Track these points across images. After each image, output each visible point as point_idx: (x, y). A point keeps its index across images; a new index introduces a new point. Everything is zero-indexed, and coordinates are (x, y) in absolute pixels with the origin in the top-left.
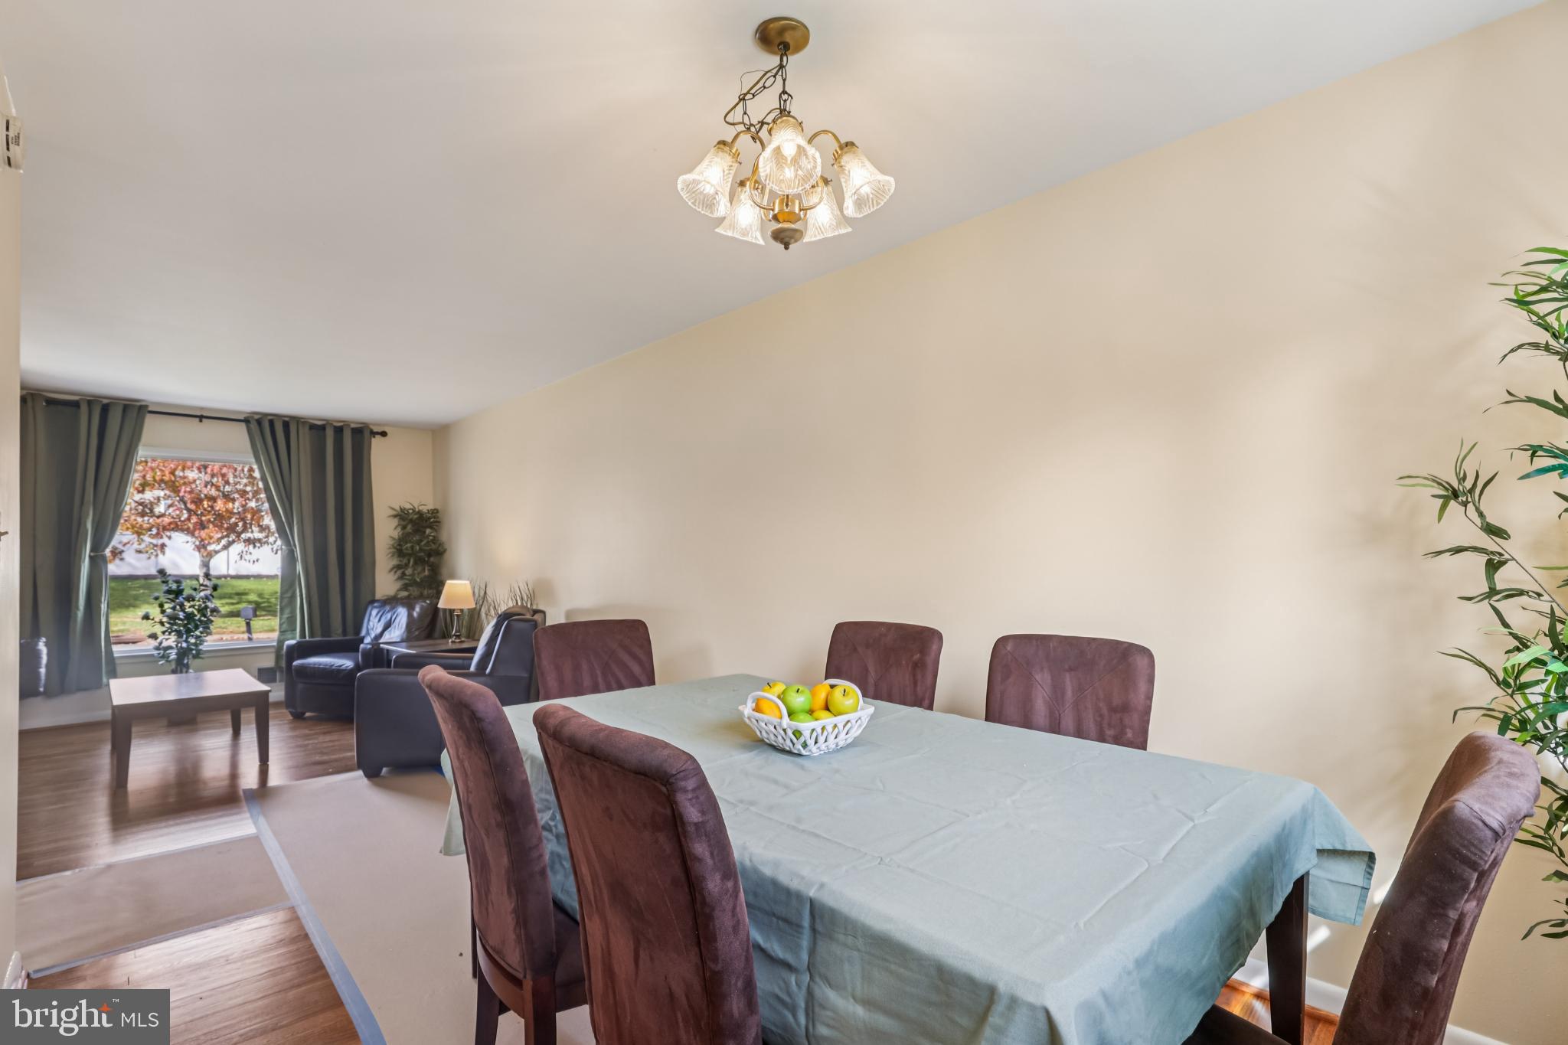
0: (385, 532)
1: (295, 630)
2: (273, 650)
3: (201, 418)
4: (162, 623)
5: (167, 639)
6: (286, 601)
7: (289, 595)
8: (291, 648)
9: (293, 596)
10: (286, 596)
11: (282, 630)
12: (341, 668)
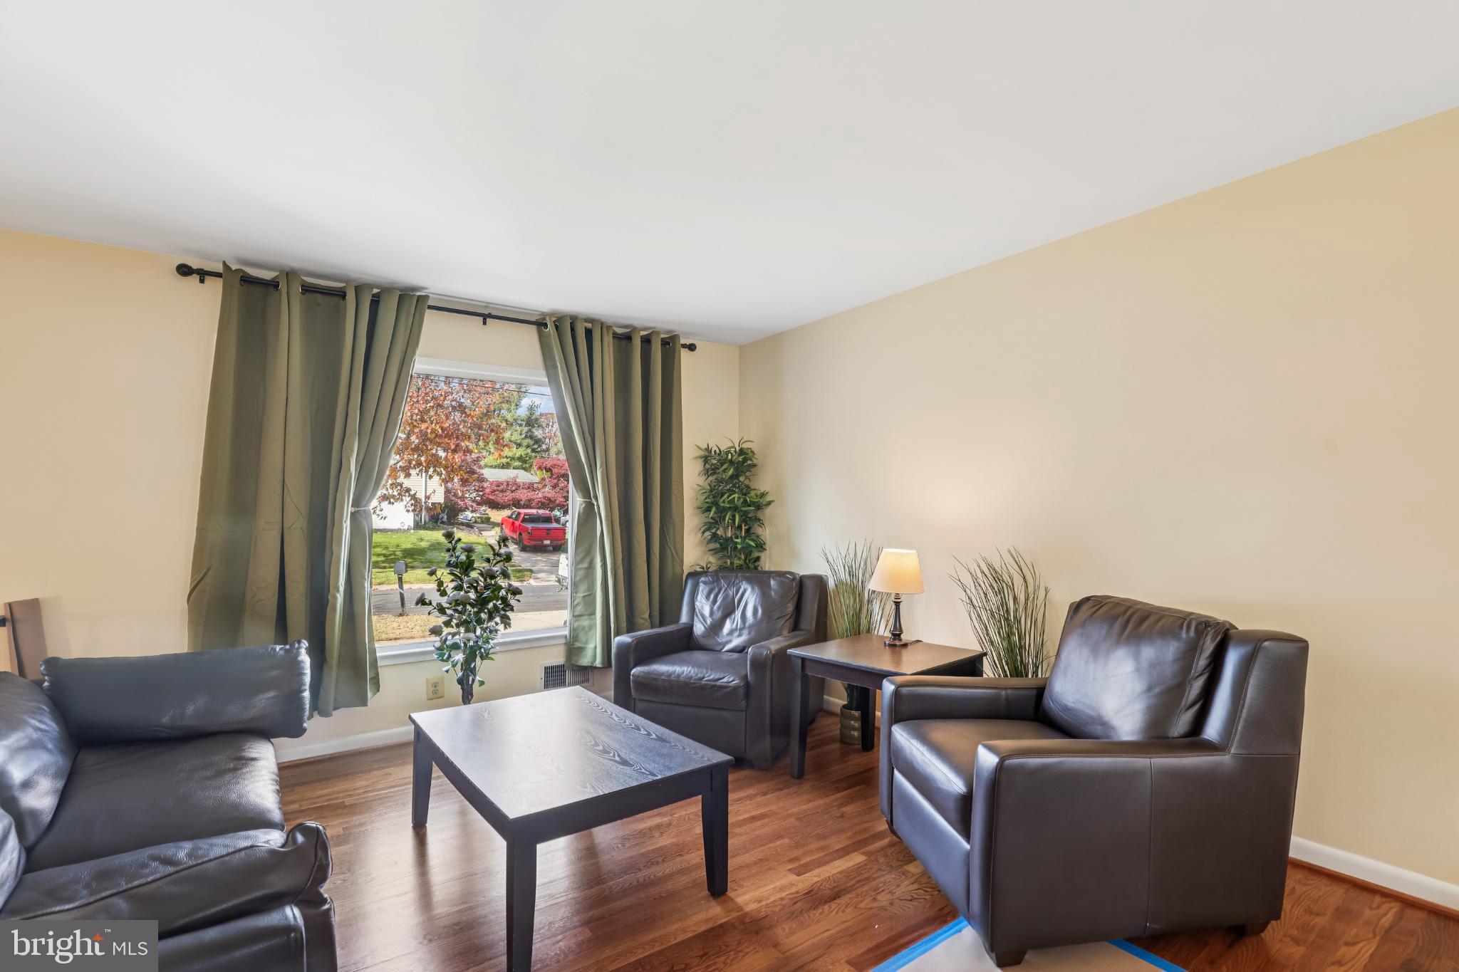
0: (692, 479)
1: (593, 613)
2: (563, 641)
3: (485, 317)
4: (442, 610)
5: (454, 635)
6: (581, 573)
7: (585, 565)
8: (623, 648)
9: (591, 567)
10: (580, 566)
11: (576, 614)
12: (718, 683)
